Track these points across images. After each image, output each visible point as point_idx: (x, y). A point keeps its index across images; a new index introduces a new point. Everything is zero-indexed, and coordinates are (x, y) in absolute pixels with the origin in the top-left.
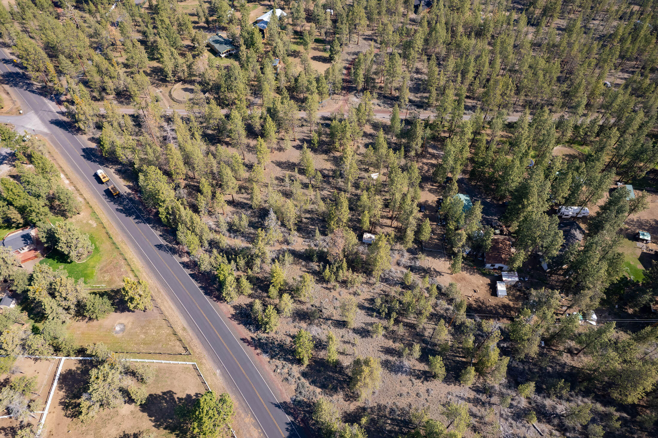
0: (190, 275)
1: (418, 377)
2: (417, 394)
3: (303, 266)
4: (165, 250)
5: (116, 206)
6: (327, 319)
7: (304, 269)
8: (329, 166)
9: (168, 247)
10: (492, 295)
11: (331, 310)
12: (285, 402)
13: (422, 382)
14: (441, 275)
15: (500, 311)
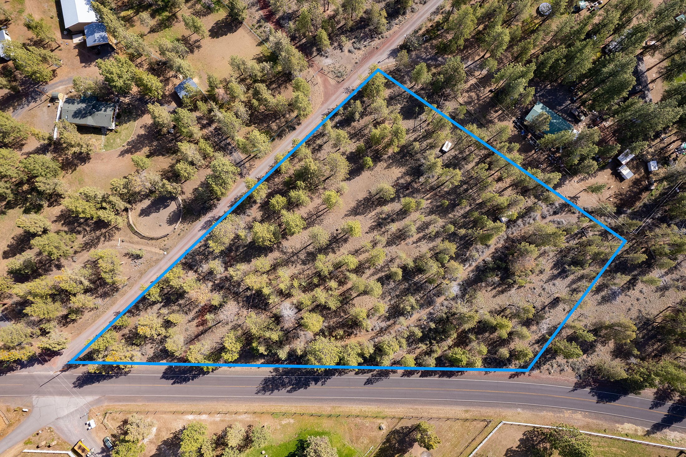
0: (420, 376)
1: (629, 288)
2: (638, 300)
3: (486, 287)
4: (378, 380)
5: (284, 391)
6: (544, 308)
7: (489, 288)
8: (397, 172)
9: (375, 376)
10: (621, 182)
11: (539, 299)
12: (575, 384)
13: (634, 289)
14: (577, 198)
15: (635, 190)
